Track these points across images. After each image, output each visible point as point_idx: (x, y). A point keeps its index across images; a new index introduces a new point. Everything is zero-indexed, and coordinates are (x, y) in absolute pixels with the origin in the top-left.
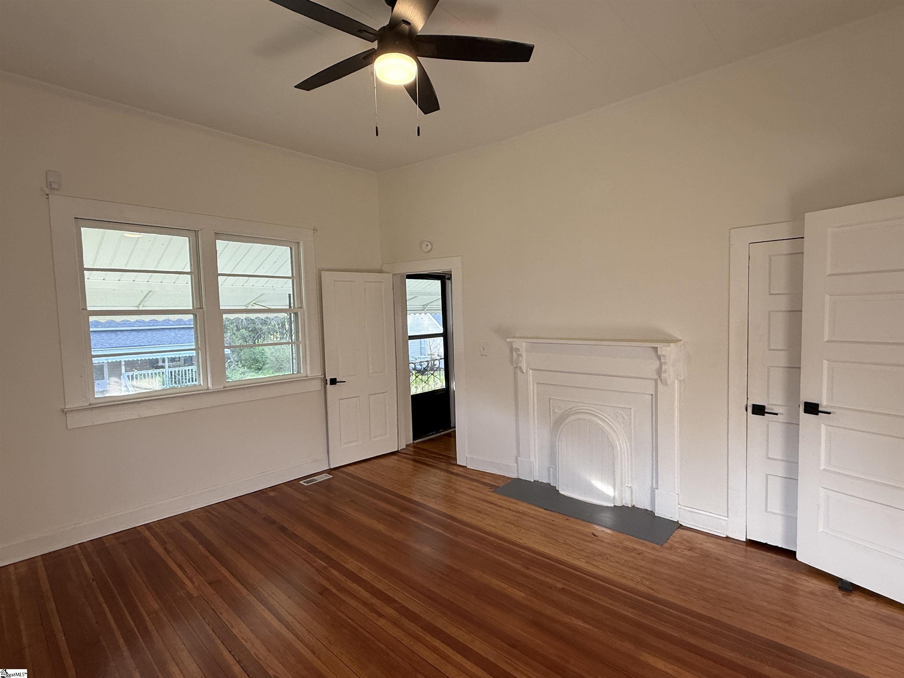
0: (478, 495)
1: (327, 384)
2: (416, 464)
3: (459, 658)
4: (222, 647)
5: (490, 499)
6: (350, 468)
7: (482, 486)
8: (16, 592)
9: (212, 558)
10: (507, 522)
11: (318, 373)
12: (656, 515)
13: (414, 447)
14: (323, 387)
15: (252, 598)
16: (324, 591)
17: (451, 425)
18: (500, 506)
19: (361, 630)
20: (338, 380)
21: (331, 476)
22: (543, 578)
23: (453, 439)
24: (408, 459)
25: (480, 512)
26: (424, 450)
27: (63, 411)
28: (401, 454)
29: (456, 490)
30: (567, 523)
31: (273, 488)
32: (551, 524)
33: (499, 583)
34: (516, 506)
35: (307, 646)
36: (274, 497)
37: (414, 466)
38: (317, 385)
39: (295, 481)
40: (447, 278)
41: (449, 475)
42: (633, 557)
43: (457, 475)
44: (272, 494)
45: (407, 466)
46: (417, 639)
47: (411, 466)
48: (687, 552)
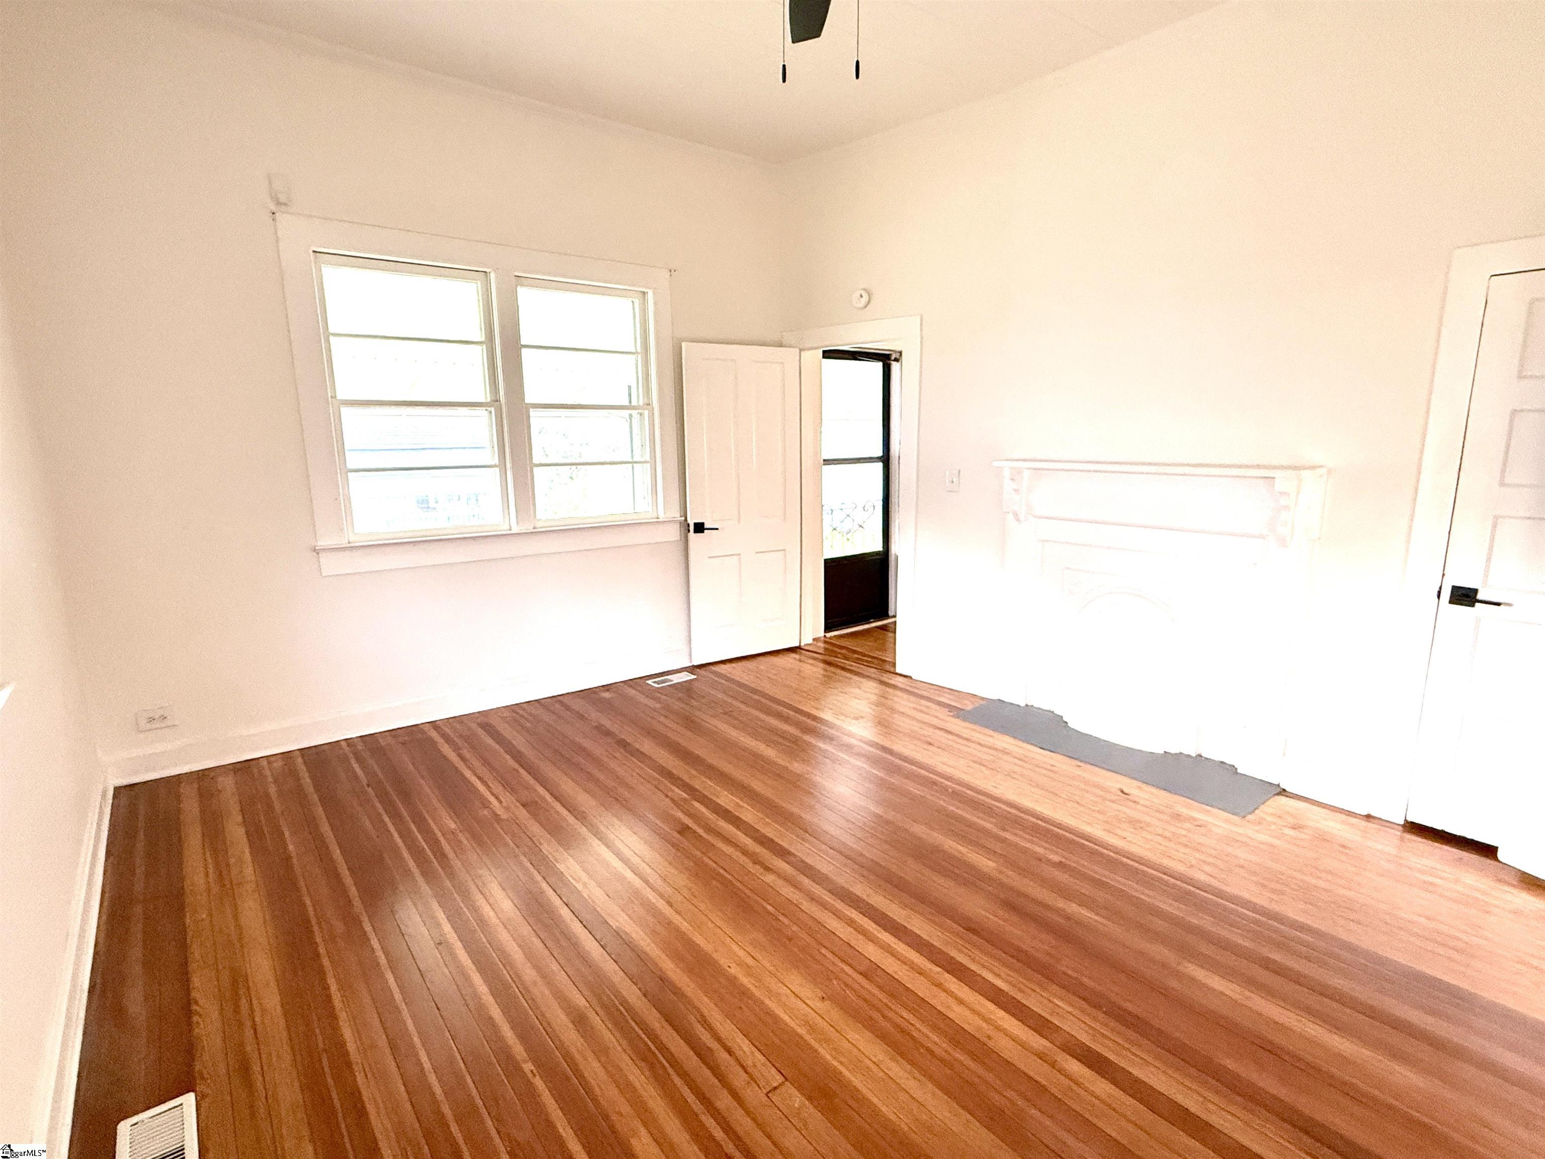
0: (926, 718)
1: (689, 531)
2: (827, 667)
3: (886, 937)
4: (544, 885)
5: (949, 726)
6: (723, 666)
7: (938, 707)
8: (273, 790)
9: (522, 771)
10: (975, 762)
11: (676, 514)
12: (1238, 771)
13: (825, 642)
14: (683, 535)
15: (584, 830)
16: (684, 830)
17: (890, 612)
18: (968, 740)
19: (738, 884)
20: (706, 526)
21: (693, 677)
22: (1028, 845)
23: (891, 635)
24: (814, 659)
25: (930, 744)
26: (842, 647)
27: (315, 550)
28: (803, 652)
29: (892, 710)
30: (1078, 772)
31: (607, 688)
32: (1048, 770)
33: (953, 844)
34: (991, 740)
35: (661, 896)
36: (609, 699)
37: (826, 670)
38: (673, 533)
39: (639, 680)
40: (893, 358)
41: (883, 687)
42: (1189, 831)
43: (894, 687)
44: (607, 695)
45: (813, 669)
46: (824, 905)
47: (822, 672)
48: (1287, 831)
